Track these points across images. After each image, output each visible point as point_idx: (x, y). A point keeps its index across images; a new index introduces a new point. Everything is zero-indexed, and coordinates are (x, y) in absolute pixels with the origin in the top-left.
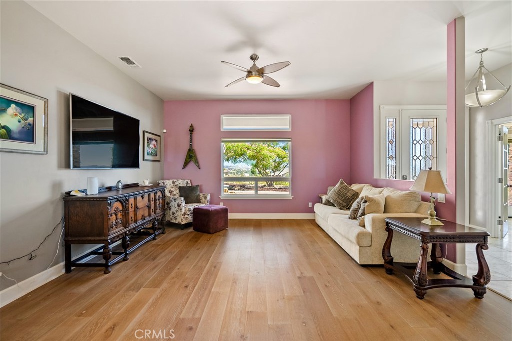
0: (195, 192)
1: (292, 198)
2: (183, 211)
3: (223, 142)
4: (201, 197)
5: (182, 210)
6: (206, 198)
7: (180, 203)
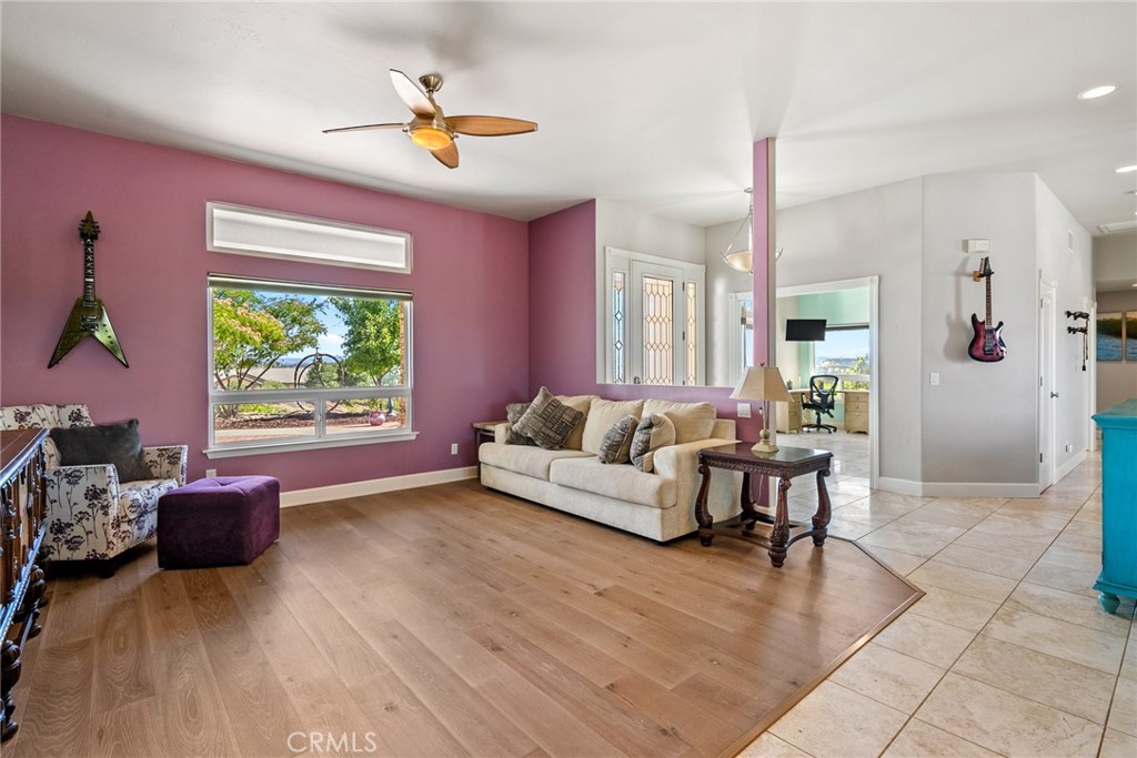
0: (128, 445)
1: (414, 438)
2: (113, 512)
3: (213, 284)
4: (147, 459)
5: (110, 511)
6: (174, 459)
7: (100, 486)
